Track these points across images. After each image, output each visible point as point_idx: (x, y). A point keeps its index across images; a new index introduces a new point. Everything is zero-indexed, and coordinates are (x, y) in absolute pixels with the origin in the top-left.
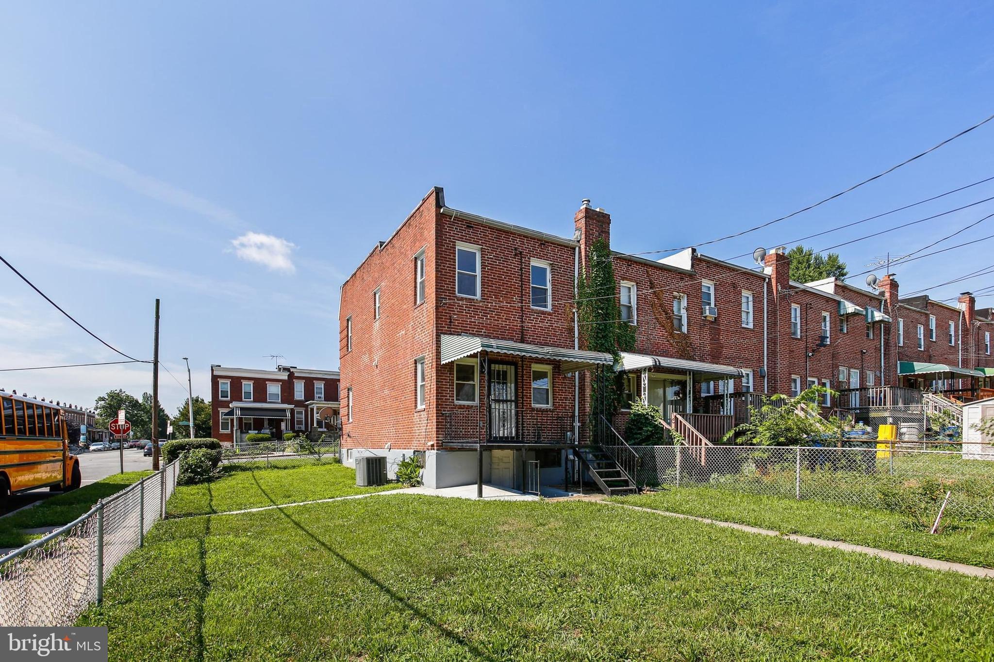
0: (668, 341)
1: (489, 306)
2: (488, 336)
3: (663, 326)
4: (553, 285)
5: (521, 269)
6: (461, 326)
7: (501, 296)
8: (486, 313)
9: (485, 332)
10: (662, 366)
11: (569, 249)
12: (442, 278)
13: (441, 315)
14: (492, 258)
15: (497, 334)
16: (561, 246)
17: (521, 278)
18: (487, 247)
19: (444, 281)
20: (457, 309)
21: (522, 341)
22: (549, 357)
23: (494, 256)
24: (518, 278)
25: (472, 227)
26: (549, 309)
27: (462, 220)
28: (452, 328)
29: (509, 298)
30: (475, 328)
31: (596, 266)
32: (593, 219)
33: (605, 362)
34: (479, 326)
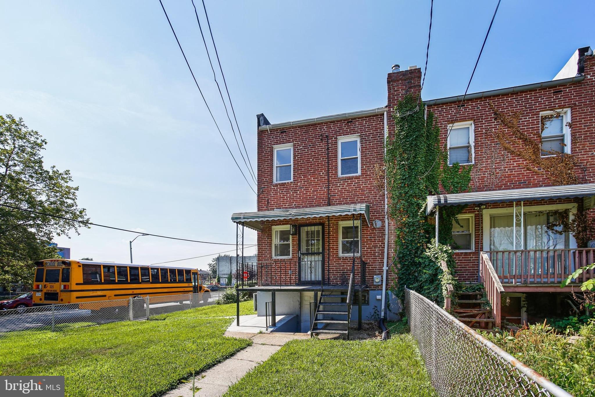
0: (528, 169)
1: (299, 185)
2: (298, 207)
3: (519, 155)
4: (362, 152)
5: (328, 149)
6: (276, 204)
7: (309, 175)
8: (297, 191)
9: (296, 205)
10: (450, 203)
11: (377, 116)
12: (262, 174)
13: (261, 200)
14: (302, 149)
15: (306, 204)
16: (370, 116)
17: (328, 156)
18: (297, 141)
19: (263, 176)
20: (273, 192)
21: (329, 204)
22: (291, 217)
23: (303, 147)
24: (325, 156)
25: (285, 132)
26: (359, 173)
27: (277, 130)
28: (269, 207)
29: (317, 174)
30: (287, 203)
31: (399, 122)
32: (398, 81)
33: (354, 213)
34: (291, 201)
